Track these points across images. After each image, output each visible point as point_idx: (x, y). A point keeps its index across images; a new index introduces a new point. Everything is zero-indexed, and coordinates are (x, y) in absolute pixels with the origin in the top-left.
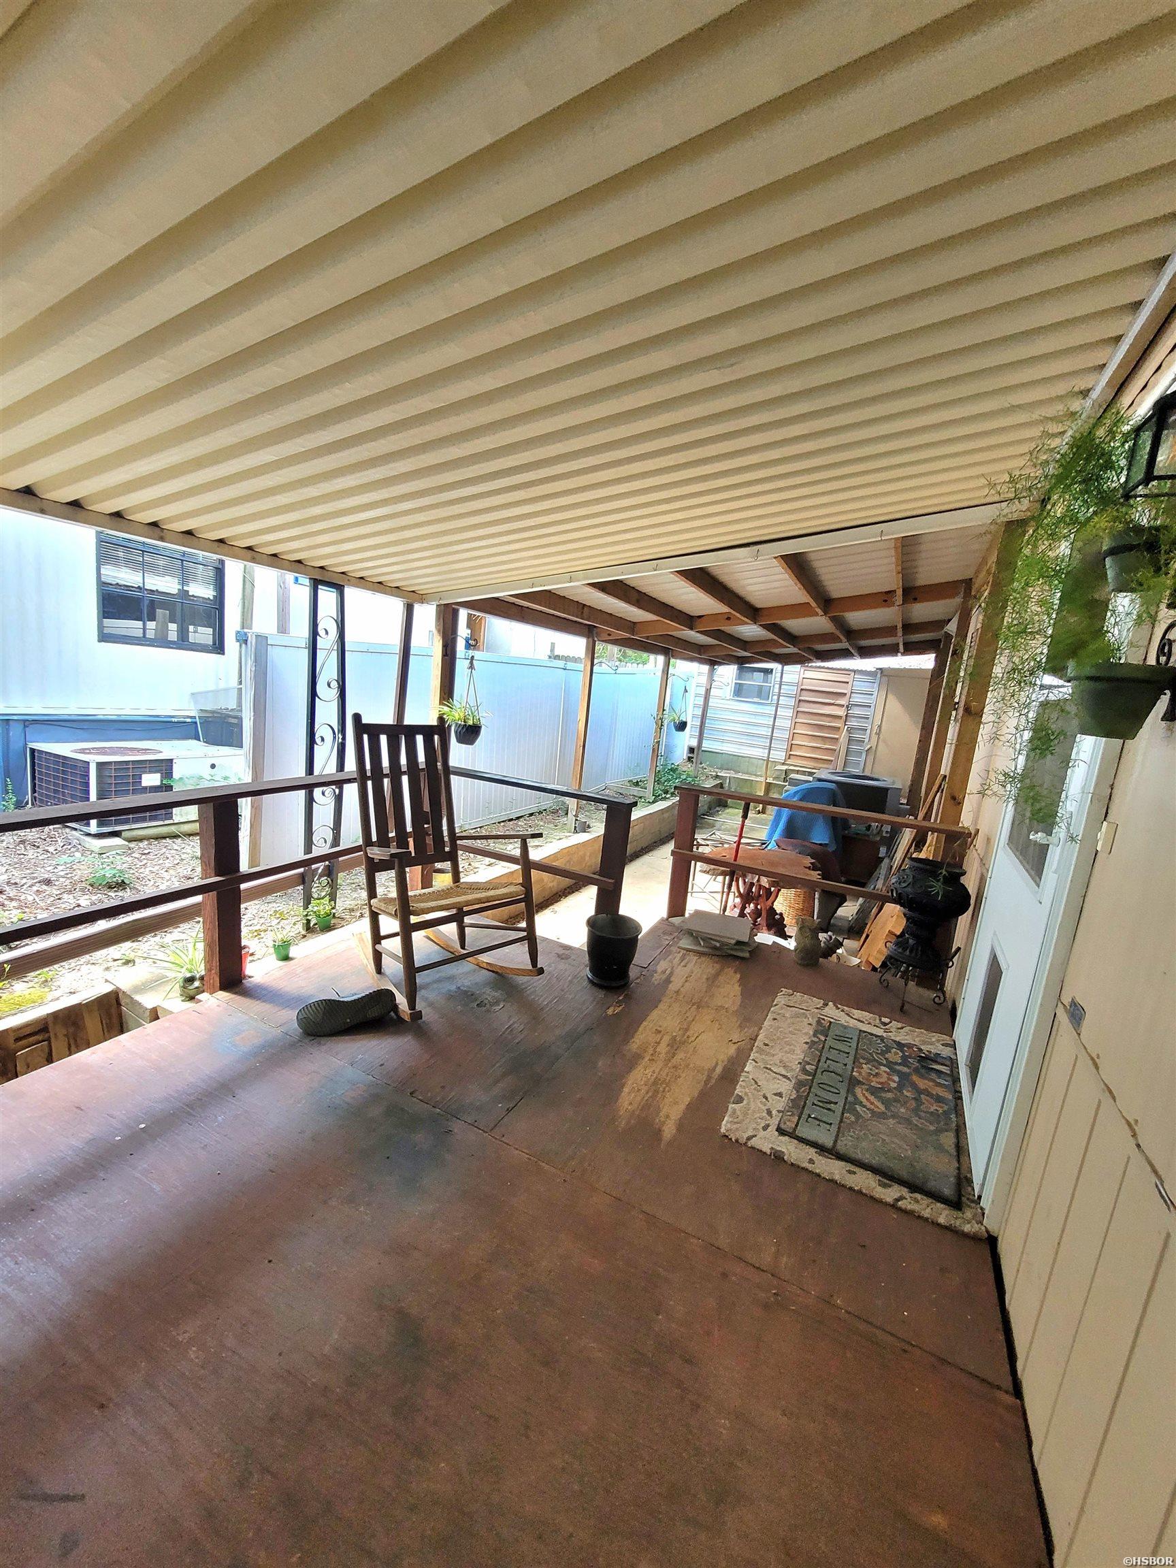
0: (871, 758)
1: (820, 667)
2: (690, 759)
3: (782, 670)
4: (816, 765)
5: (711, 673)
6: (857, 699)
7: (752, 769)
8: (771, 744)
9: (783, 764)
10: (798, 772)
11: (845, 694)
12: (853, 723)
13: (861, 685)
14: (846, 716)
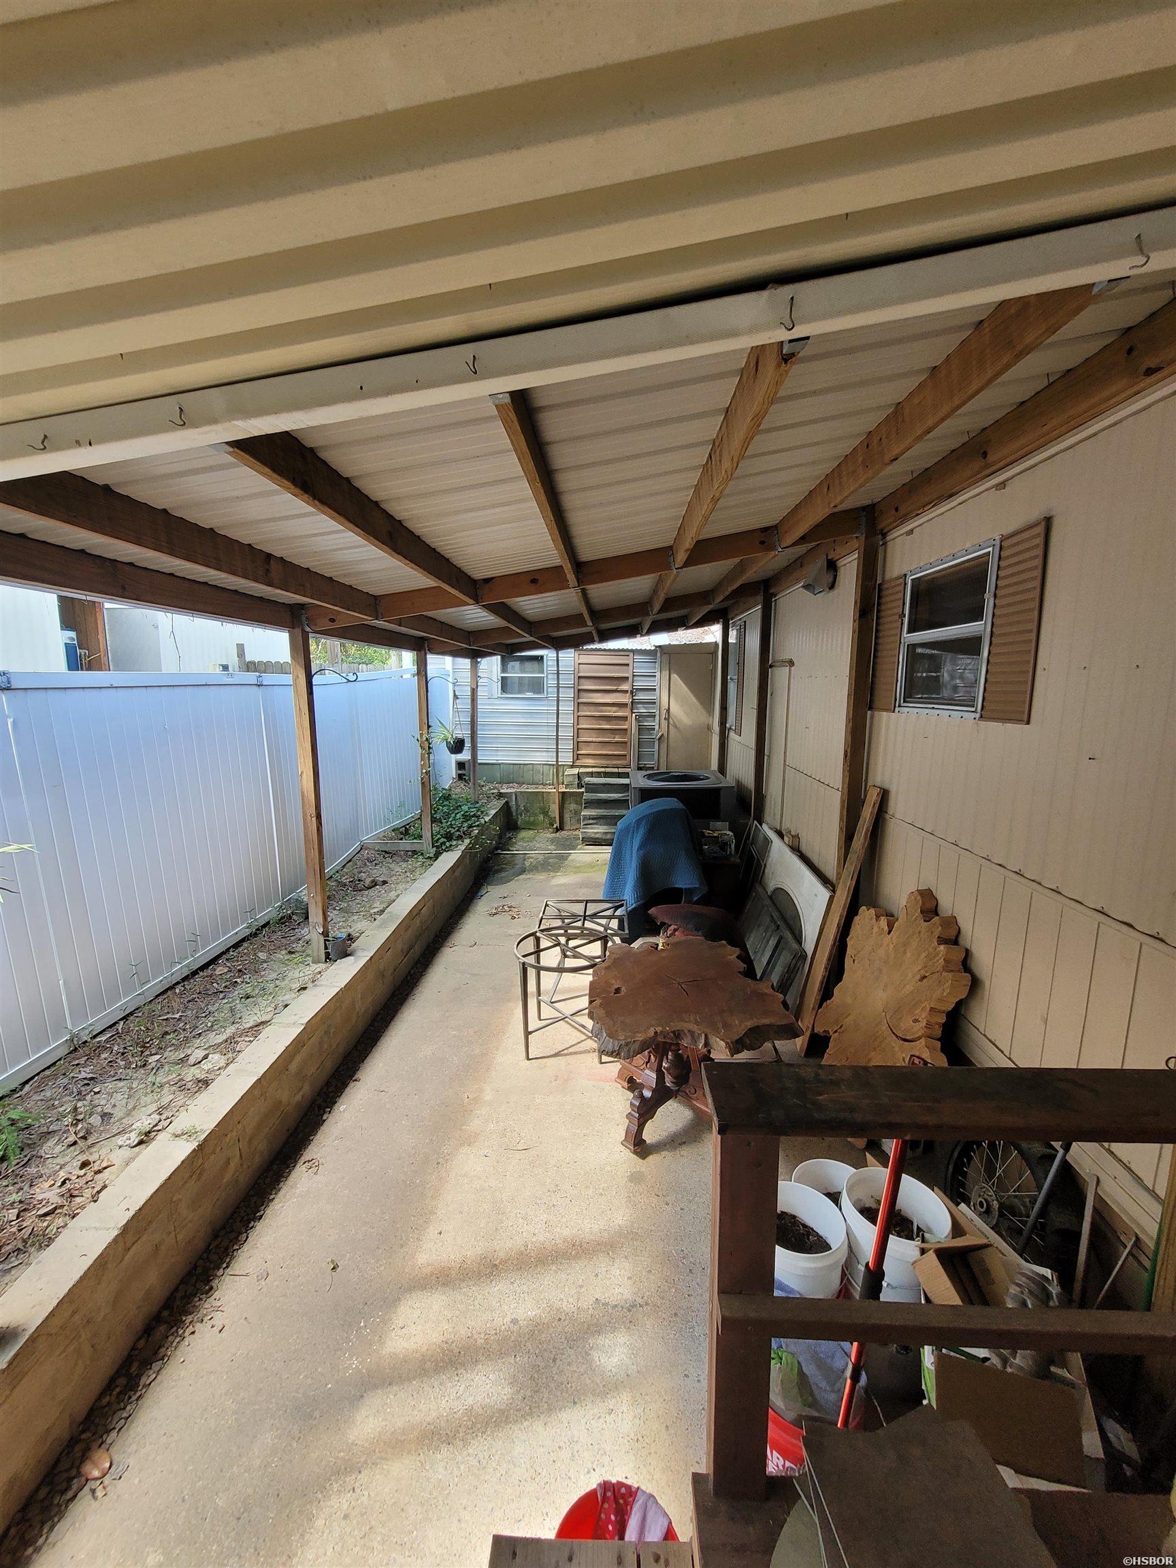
0: (664, 746)
1: (596, 650)
2: (460, 777)
3: (558, 657)
4: (608, 762)
5: (475, 666)
6: (639, 683)
7: (538, 778)
8: (557, 745)
9: (572, 767)
10: (591, 774)
11: (627, 678)
12: (642, 710)
13: (641, 667)
14: (632, 702)
